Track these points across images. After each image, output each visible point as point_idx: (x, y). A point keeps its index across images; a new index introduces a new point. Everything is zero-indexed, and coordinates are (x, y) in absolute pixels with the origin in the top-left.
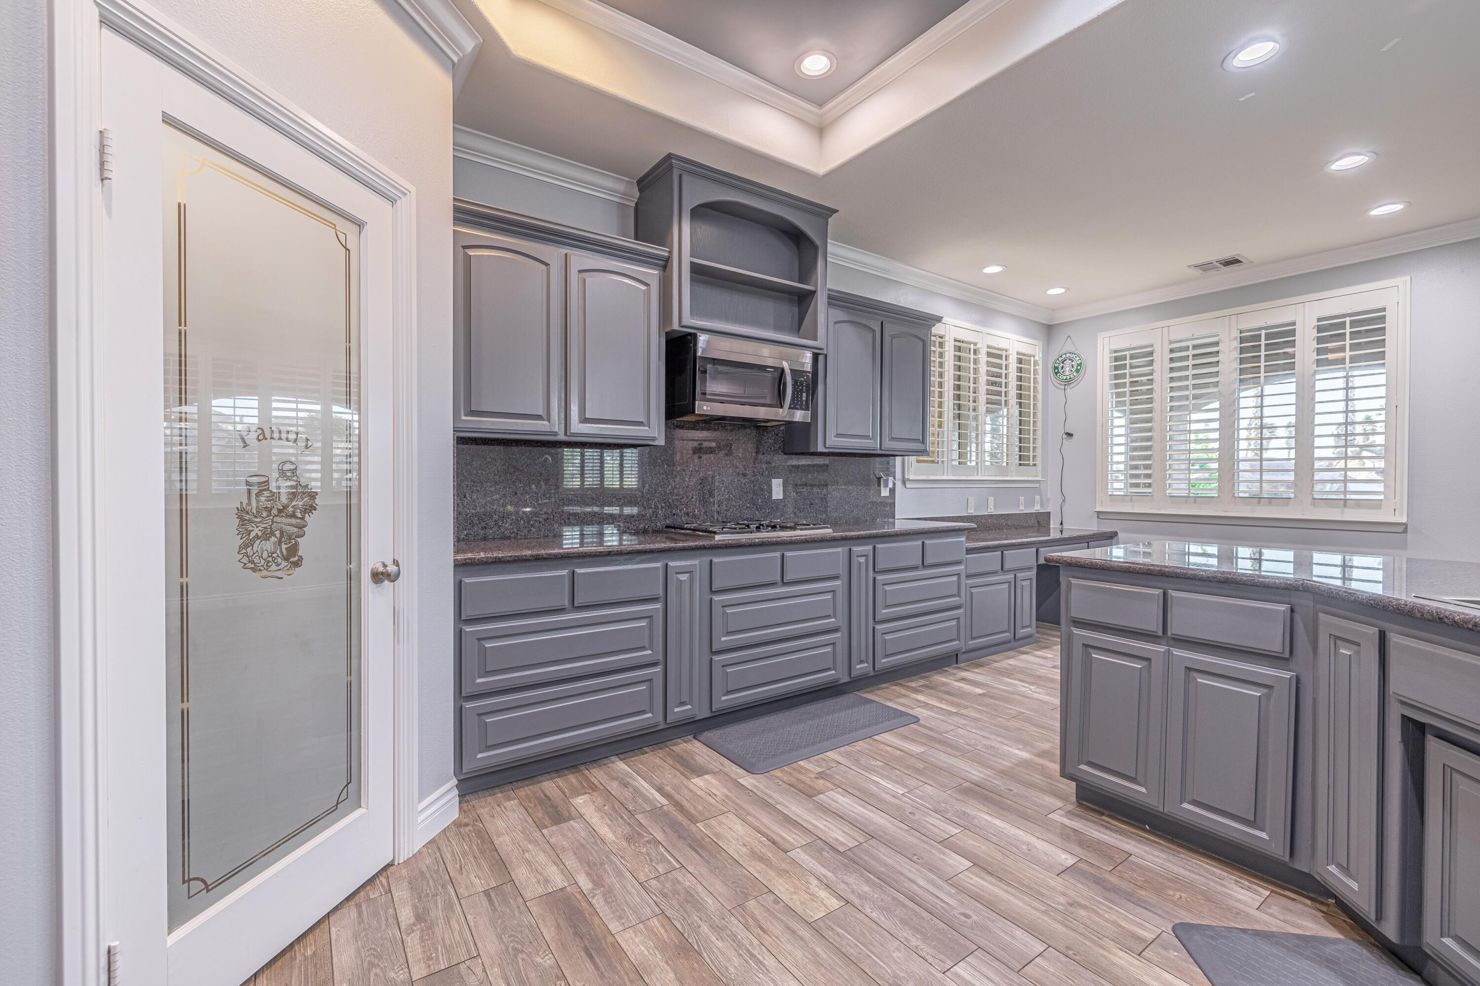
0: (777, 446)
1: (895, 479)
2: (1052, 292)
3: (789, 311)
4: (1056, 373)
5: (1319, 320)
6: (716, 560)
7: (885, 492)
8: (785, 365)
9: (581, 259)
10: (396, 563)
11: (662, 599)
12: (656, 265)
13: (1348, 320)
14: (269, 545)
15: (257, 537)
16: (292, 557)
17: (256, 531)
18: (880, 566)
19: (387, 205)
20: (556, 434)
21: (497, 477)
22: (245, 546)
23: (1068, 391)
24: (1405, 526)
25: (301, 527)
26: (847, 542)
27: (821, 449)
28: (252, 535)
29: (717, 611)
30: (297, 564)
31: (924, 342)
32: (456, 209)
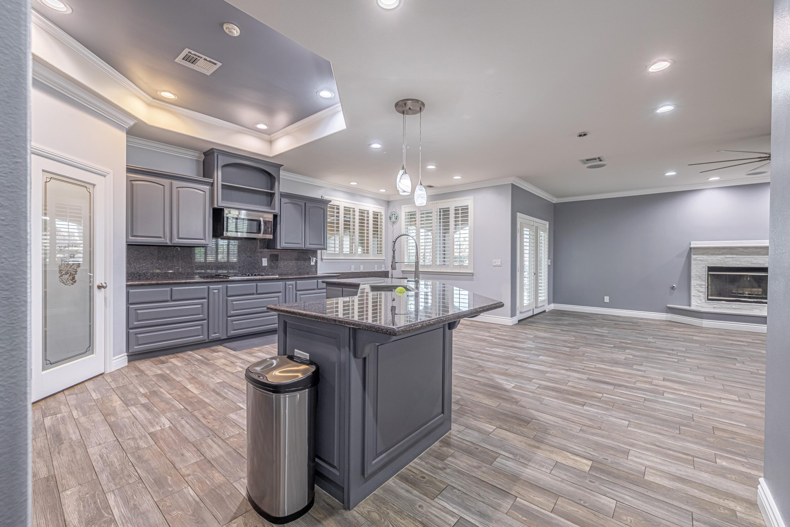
0: (265, 246)
1: (317, 259)
2: (381, 191)
3: (264, 198)
4: (390, 219)
5: (455, 207)
6: (229, 285)
7: (313, 263)
8: (261, 219)
9: (176, 183)
10: (105, 283)
11: (207, 298)
12: (209, 185)
13: (460, 208)
14: (67, 276)
15: (64, 274)
16: (73, 280)
17: (64, 273)
18: (298, 288)
19: (103, 178)
20: (167, 243)
21: (144, 258)
22: (61, 276)
23: (394, 226)
24: (472, 274)
25: (76, 272)
26: (284, 280)
27: (278, 247)
28: (63, 273)
29: (229, 304)
30: (75, 282)
31: (324, 210)
32: (127, 168)
